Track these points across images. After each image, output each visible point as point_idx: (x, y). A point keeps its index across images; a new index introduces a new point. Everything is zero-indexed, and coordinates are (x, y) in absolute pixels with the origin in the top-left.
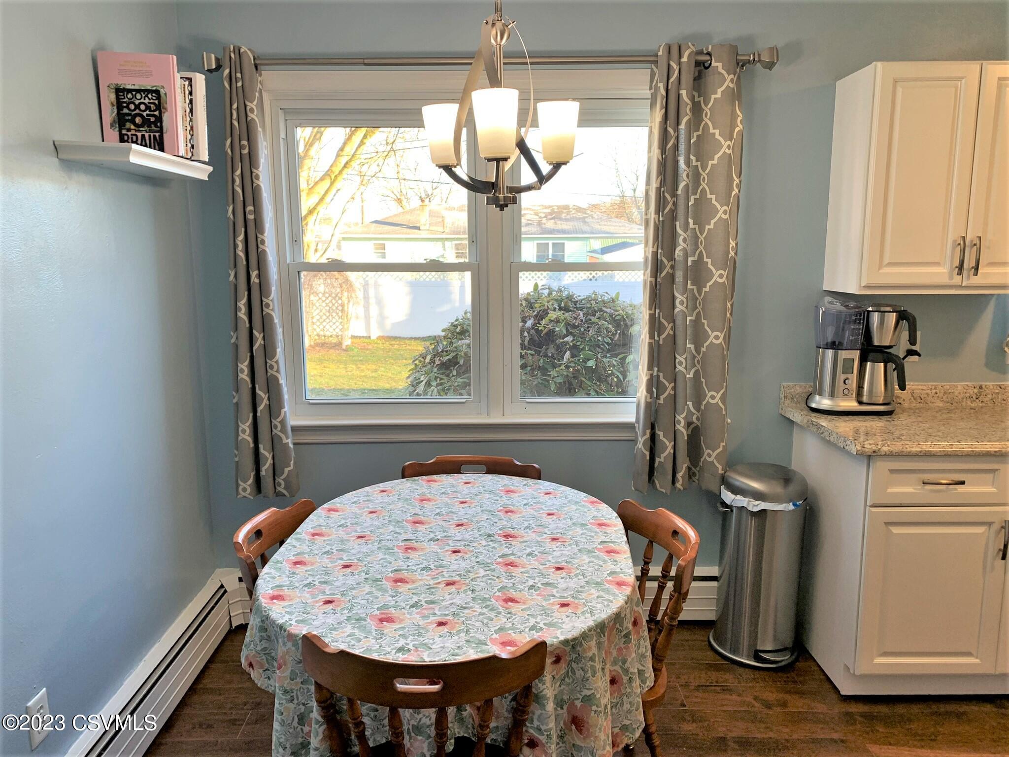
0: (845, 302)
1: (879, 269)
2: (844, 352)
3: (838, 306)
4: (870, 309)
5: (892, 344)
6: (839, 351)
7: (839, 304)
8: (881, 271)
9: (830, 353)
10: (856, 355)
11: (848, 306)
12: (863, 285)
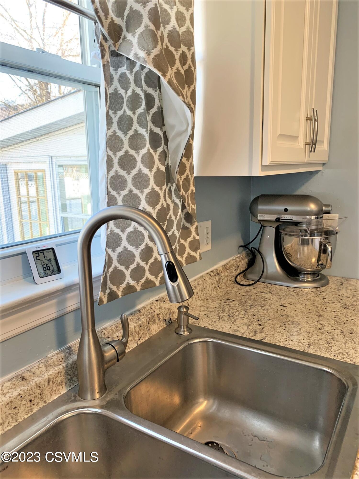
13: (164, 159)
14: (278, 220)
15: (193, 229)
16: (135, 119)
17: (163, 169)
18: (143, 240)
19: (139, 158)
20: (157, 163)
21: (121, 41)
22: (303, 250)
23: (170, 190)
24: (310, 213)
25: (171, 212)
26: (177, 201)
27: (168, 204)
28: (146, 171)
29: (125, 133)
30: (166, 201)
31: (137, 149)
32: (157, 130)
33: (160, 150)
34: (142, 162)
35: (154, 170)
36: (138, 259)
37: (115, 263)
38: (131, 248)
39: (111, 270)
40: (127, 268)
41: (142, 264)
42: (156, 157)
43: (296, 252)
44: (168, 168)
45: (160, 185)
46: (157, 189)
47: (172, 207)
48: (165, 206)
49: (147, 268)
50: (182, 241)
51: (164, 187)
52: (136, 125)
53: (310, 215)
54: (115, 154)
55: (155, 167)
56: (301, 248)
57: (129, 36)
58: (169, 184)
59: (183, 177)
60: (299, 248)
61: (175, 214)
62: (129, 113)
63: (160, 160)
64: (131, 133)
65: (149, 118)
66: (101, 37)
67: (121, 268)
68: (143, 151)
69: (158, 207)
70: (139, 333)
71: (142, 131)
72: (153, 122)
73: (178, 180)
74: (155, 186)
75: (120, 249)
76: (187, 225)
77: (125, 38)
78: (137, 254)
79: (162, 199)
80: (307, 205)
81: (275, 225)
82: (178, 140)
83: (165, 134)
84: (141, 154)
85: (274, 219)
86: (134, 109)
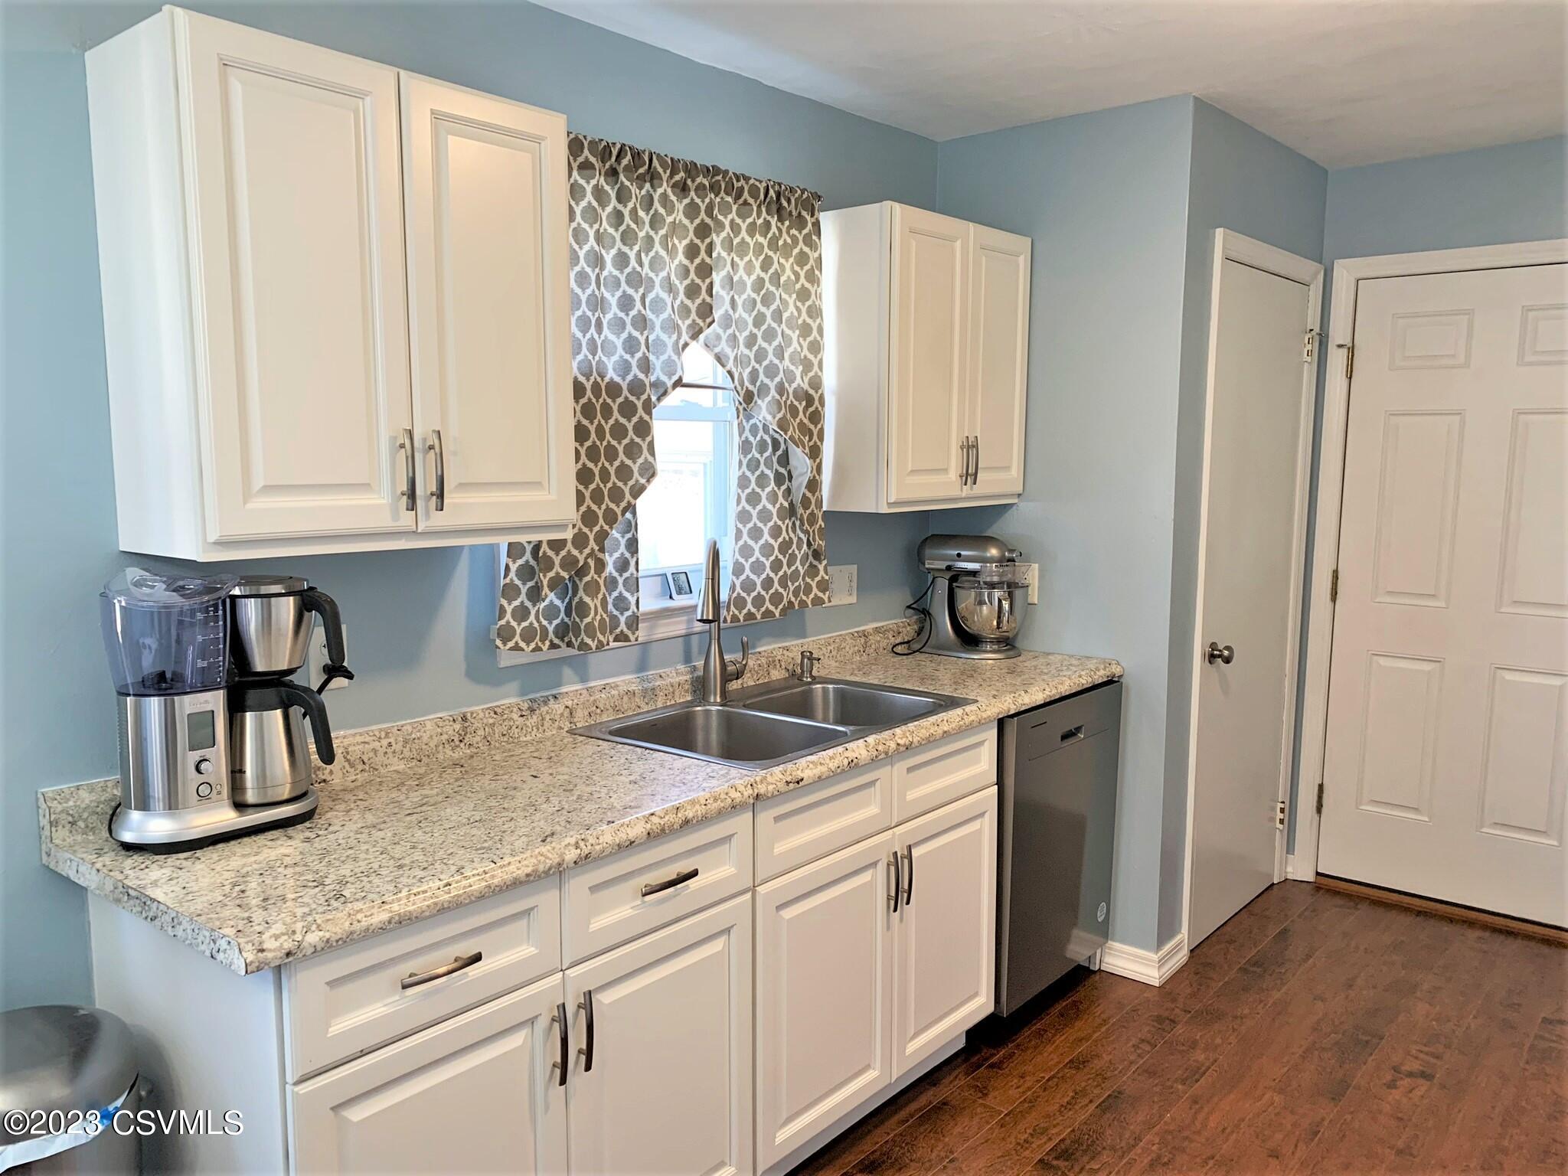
0: (176, 580)
1: (245, 503)
2: (187, 698)
3: (159, 593)
4: (236, 591)
5: (294, 666)
6: (176, 698)
7: (161, 586)
8: (249, 506)
9: (154, 705)
10: (215, 701)
11: (183, 587)
12: (212, 541)
13: (787, 495)
14: (949, 568)
15: (821, 567)
16: (762, 461)
17: (786, 504)
18: (764, 570)
19: (764, 495)
20: (781, 499)
21: (752, 404)
22: (980, 610)
23: (794, 523)
24: (991, 560)
25: (794, 546)
26: (802, 535)
27: (790, 538)
28: (769, 507)
29: (753, 473)
30: (788, 534)
31: (763, 487)
32: (782, 470)
33: (784, 487)
34: (767, 499)
35: (778, 505)
36: (759, 588)
37: (738, 589)
38: (753, 577)
39: (735, 595)
40: (749, 595)
41: (763, 593)
42: (780, 494)
43: (973, 613)
44: (791, 504)
45: (783, 520)
46: (780, 523)
47: (795, 540)
48: (787, 539)
49: (767, 598)
50: (808, 580)
51: (787, 521)
52: (762, 467)
53: (991, 563)
54: (743, 492)
55: (779, 502)
56: (978, 608)
57: (759, 402)
58: (793, 519)
59: (808, 512)
60: (976, 609)
61: (799, 548)
62: (758, 456)
63: (783, 497)
64: (758, 473)
65: (775, 459)
66: (737, 403)
67: (744, 594)
68: (768, 489)
69: (780, 540)
70: (758, 673)
71: (768, 472)
72: (778, 462)
73: (801, 515)
74: (778, 520)
75: (743, 577)
76: (815, 563)
77: (756, 402)
78: (759, 583)
79: (784, 532)
80: (985, 550)
81: (948, 575)
82: (800, 479)
83: (789, 472)
84: (766, 492)
85: (944, 567)
86: (761, 453)
